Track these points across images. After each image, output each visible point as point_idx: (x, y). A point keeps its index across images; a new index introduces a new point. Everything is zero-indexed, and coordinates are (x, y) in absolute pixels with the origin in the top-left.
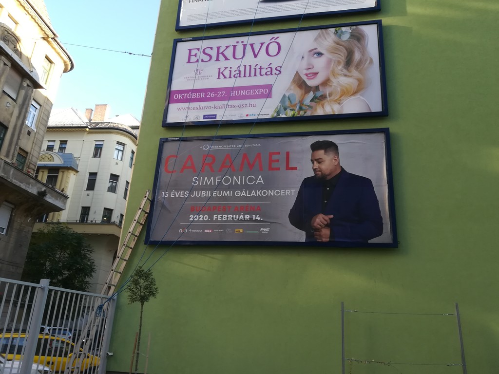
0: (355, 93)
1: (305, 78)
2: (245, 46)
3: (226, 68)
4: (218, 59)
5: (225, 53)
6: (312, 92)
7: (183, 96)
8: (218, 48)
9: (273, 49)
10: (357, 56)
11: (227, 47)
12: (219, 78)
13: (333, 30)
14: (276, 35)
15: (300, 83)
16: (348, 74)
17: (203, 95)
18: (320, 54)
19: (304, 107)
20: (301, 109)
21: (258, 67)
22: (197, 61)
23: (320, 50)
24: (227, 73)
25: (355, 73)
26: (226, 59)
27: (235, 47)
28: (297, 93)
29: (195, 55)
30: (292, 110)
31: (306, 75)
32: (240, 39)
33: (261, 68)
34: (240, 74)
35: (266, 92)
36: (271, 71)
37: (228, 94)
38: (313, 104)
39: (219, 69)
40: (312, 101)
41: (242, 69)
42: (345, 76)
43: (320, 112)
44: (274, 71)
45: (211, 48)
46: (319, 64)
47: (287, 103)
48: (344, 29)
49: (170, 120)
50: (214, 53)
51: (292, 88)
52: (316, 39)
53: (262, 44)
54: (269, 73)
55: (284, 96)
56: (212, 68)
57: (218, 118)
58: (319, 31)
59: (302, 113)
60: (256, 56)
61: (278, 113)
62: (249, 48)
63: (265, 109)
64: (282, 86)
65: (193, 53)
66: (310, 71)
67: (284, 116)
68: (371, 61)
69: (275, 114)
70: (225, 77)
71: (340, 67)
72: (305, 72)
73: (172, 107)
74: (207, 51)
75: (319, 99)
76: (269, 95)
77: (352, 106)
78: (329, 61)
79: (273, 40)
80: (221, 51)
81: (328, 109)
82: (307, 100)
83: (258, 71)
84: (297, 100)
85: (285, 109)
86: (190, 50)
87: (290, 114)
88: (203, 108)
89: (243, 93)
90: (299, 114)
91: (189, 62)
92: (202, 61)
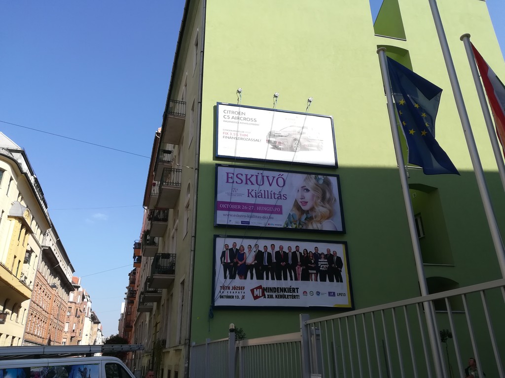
0: (328, 218)
1: (300, 204)
2: (263, 177)
3: (252, 190)
4: (246, 183)
5: (251, 179)
6: (305, 214)
7: (226, 206)
8: (246, 175)
9: (281, 182)
10: (328, 195)
11: (252, 176)
12: (248, 196)
13: (314, 176)
14: (282, 173)
15: (297, 206)
16: (323, 205)
17: (239, 207)
18: (308, 190)
19: (301, 223)
20: (300, 224)
21: (272, 193)
22: (233, 182)
23: (307, 187)
24: (253, 194)
25: (327, 205)
26: (252, 184)
27: (257, 176)
28: (296, 213)
29: (232, 178)
30: (295, 224)
31: (301, 202)
32: (261, 171)
33: (274, 194)
34: (262, 195)
35: (276, 210)
36: (281, 196)
37: (253, 208)
38: (307, 222)
39: (248, 190)
40: (305, 219)
41: (263, 192)
42: (323, 206)
43: (310, 227)
44: (282, 197)
45: (242, 175)
46: (308, 196)
47: (292, 219)
48: (320, 176)
49: (218, 222)
50: (244, 178)
51: (294, 209)
52: (305, 180)
53: (274, 177)
54: (280, 198)
55: (290, 214)
56: (243, 189)
57: (251, 225)
58: (306, 175)
59: (300, 226)
60: (270, 185)
61: (287, 225)
62: (265, 178)
63: (279, 221)
64: (288, 207)
65: (230, 175)
66: (303, 200)
67: (291, 227)
68: (335, 199)
69: (286, 226)
70: (252, 197)
71: (319, 201)
72: (300, 200)
73: (219, 213)
74: (240, 176)
75: (310, 219)
76: (280, 213)
77: (327, 226)
78: (313, 196)
79: (280, 176)
80: (248, 178)
81: (314, 226)
82: (303, 219)
83: (273, 195)
84: (297, 217)
85: (291, 223)
86: (228, 174)
87: (294, 226)
88: (241, 216)
89: (266, 209)
90: (299, 227)
91: (228, 182)
92: (237, 182)
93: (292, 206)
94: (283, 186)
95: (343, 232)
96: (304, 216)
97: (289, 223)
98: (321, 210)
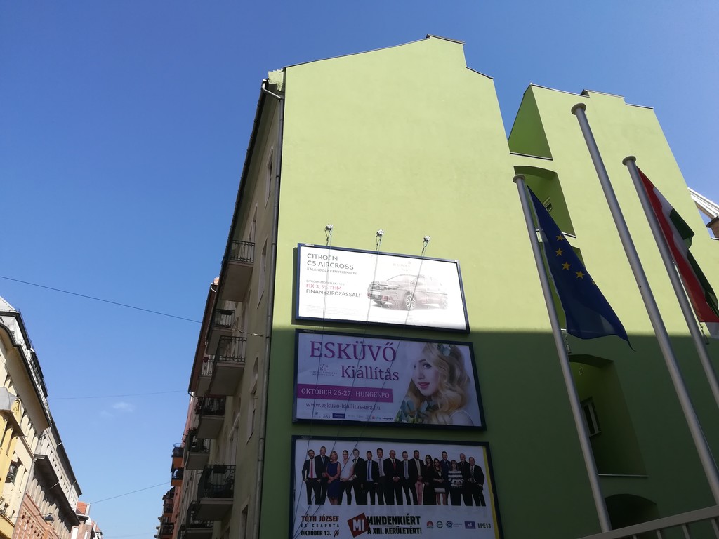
0: (460, 407)
1: (419, 387)
2: (364, 346)
3: (349, 367)
4: (340, 357)
5: (346, 351)
6: (426, 402)
7: (311, 391)
8: (340, 345)
9: (389, 354)
10: (458, 373)
11: (348, 345)
12: (343, 376)
13: (436, 345)
14: (391, 341)
15: (414, 390)
16: (453, 388)
17: (330, 392)
18: (428, 366)
19: (421, 415)
20: (419, 416)
21: (378, 370)
22: (321, 356)
23: (427, 361)
24: (350, 372)
25: (458, 388)
26: (348, 357)
27: (355, 346)
28: (413, 400)
29: (318, 349)
30: (412, 417)
31: (420, 384)
32: (361, 339)
33: (380, 371)
34: (362, 374)
35: (384, 396)
36: (390, 376)
37: (351, 394)
38: (428, 413)
39: (343, 366)
40: (427, 410)
41: (364, 370)
42: (451, 389)
43: (434, 422)
44: (393, 377)
45: (333, 344)
46: (429, 374)
47: (407, 410)
48: (445, 345)
49: (300, 416)
50: (336, 349)
51: (409, 395)
52: (424, 351)
53: (379, 347)
54: (388, 377)
55: (404, 402)
56: (335, 366)
57: (347, 418)
58: (425, 344)
59: (420, 420)
60: (375, 359)
61: (401, 418)
62: (367, 349)
63: (387, 413)
64: (400, 391)
65: (317, 346)
66: (422, 381)
67: (405, 422)
68: (469, 379)
69: (398, 420)
70: (349, 376)
71: (446, 381)
72: (418, 381)
73: (300, 401)
74: (330, 346)
75: (433, 409)
76: (390, 400)
77: (458, 419)
78: (437, 374)
79: (388, 346)
80: (342, 349)
81: (440, 419)
82: (423, 409)
83: (378, 374)
84: (414, 407)
85: (406, 416)
86: (313, 343)
87: (411, 420)
88: (332, 406)
89: (368, 395)
90: (418, 421)
91: (313, 355)
92: (326, 356)
93: (406, 391)
94: (392, 361)
95: (482, 429)
96: (425, 405)
97: (403, 415)
98: (449, 394)
